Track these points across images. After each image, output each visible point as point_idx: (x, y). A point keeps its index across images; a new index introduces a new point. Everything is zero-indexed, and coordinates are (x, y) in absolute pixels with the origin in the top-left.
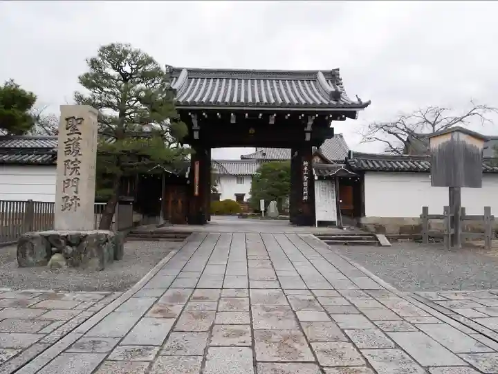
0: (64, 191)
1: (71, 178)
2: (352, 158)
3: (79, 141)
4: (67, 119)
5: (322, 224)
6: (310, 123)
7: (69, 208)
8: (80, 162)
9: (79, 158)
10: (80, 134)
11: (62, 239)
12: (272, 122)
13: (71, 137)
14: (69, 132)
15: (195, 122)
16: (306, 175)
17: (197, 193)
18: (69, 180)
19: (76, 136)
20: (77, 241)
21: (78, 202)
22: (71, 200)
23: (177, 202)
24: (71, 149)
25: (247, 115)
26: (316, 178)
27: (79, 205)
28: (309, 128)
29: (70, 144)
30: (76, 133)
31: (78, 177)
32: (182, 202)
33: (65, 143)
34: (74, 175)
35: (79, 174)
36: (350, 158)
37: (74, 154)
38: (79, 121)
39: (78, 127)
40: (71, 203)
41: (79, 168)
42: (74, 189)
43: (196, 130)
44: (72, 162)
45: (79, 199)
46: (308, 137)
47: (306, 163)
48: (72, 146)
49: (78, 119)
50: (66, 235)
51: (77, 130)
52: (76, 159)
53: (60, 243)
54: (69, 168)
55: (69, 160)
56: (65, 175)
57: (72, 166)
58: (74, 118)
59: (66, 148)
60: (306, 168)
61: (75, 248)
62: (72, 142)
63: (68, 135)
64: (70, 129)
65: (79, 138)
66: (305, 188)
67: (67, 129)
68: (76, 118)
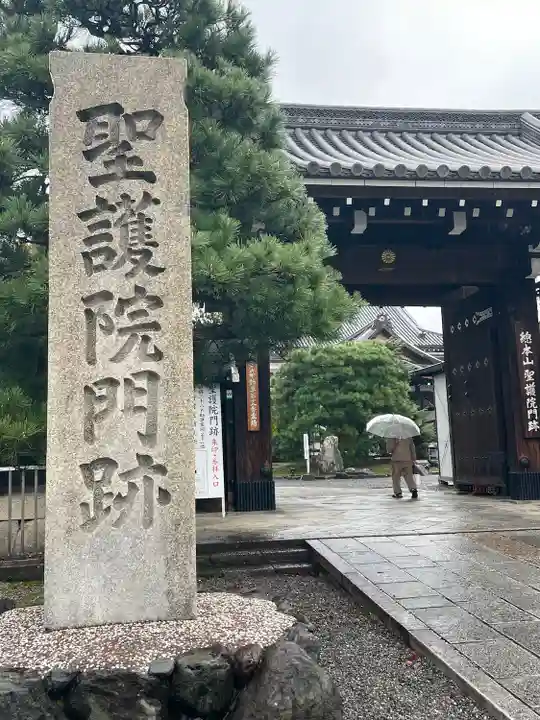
0: (89, 435)
1: (120, 371)
3: (150, 211)
4: (84, 115)
7: (115, 514)
8: (157, 302)
9: (155, 285)
10: (150, 177)
13: (107, 191)
14: (97, 168)
16: (531, 368)
18: (112, 382)
19: (136, 188)
21: (159, 480)
22: (125, 475)
24: (115, 245)
27: (165, 495)
29: (106, 224)
30: (129, 175)
31: (152, 366)
33: (84, 216)
34: (133, 363)
35: (158, 355)
37: (128, 267)
38: (142, 125)
39: (139, 148)
41: (155, 326)
42: (140, 422)
44: (123, 304)
45: (161, 469)
47: (525, 336)
48: (113, 231)
49: (139, 115)
51: (137, 160)
52: (139, 290)
54: (108, 330)
55: (107, 296)
56: (92, 361)
57: (124, 321)
58: (116, 109)
59: (89, 241)
60: (527, 350)
62: (113, 217)
63: (95, 181)
64: (105, 156)
65: (146, 195)
66: (531, 401)
67: (89, 155)
68: (128, 111)
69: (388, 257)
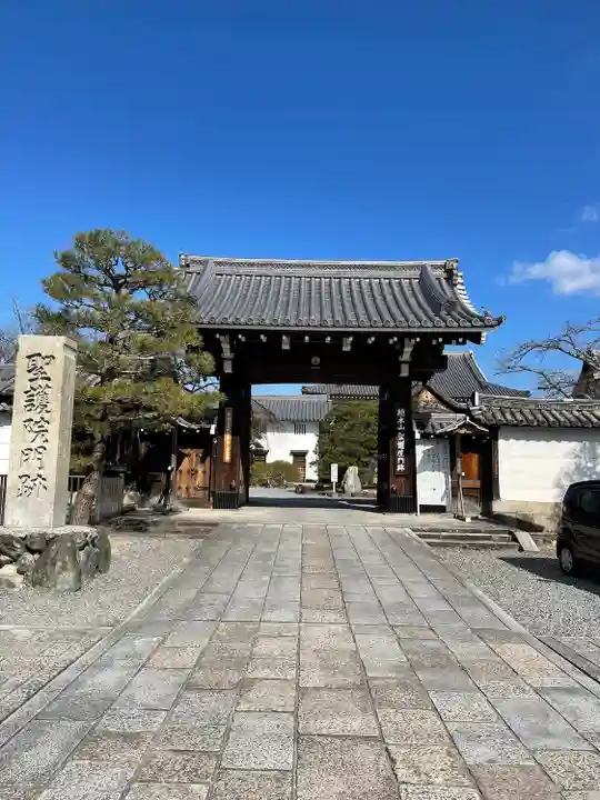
0: (21, 467)
1: (34, 446)
2: (477, 403)
3: (47, 390)
4: (29, 357)
5: (427, 509)
6: (408, 350)
7: (28, 492)
8: (48, 422)
9: (47, 416)
10: (49, 379)
11: (18, 542)
12: (347, 348)
13: (35, 384)
14: (31, 376)
15: (226, 347)
16: (402, 432)
17: (227, 458)
18: (30, 449)
19: (43, 383)
20: (41, 546)
21: (43, 483)
22: (32, 480)
23: (197, 472)
24: (35, 403)
25: (307, 338)
26: (418, 436)
27: (45, 488)
28: (406, 356)
29: (33, 395)
30: (42, 378)
31: (45, 445)
32: (204, 472)
33: (26, 392)
34: (39, 442)
35: (46, 441)
36: (474, 405)
37: (39, 410)
38: (47, 360)
39: (46, 368)
40: (31, 484)
41: (46, 431)
42: (38, 463)
43: (228, 359)
44: (37, 422)
45: (45, 479)
46: (405, 372)
47: (401, 412)
48: (35, 398)
49: (46, 357)
50: (23, 536)
51: (45, 373)
52: (42, 418)
53: (14, 549)
54: (30, 431)
55: (31, 420)
56: (25, 442)
57: (36, 429)
58: (39, 355)
59: (27, 401)
60: (401, 420)
61: (37, 556)
62: (35, 393)
63: (31, 380)
64: (34, 372)
65: (47, 386)
66: (401, 453)
67: (29, 371)
68: (43, 355)
69: (316, 360)
